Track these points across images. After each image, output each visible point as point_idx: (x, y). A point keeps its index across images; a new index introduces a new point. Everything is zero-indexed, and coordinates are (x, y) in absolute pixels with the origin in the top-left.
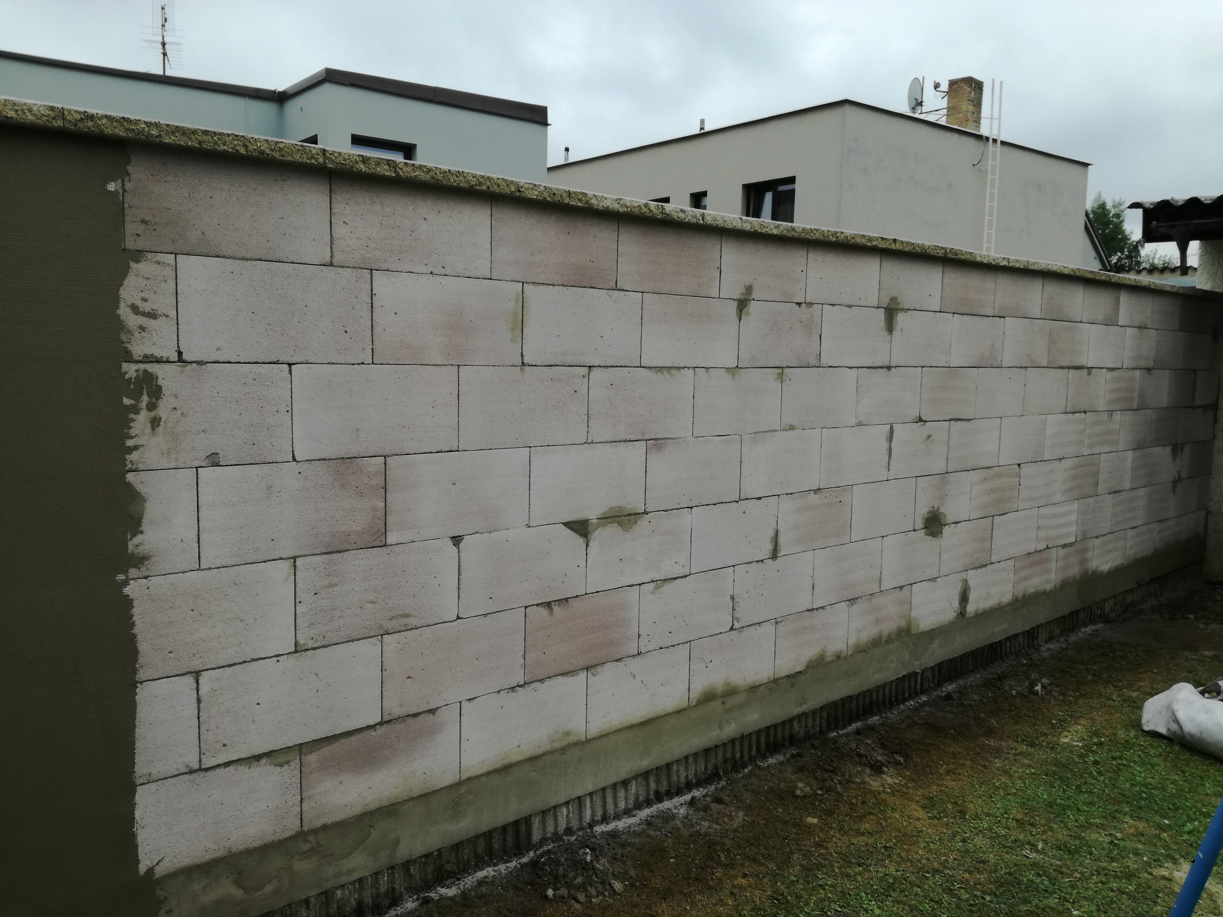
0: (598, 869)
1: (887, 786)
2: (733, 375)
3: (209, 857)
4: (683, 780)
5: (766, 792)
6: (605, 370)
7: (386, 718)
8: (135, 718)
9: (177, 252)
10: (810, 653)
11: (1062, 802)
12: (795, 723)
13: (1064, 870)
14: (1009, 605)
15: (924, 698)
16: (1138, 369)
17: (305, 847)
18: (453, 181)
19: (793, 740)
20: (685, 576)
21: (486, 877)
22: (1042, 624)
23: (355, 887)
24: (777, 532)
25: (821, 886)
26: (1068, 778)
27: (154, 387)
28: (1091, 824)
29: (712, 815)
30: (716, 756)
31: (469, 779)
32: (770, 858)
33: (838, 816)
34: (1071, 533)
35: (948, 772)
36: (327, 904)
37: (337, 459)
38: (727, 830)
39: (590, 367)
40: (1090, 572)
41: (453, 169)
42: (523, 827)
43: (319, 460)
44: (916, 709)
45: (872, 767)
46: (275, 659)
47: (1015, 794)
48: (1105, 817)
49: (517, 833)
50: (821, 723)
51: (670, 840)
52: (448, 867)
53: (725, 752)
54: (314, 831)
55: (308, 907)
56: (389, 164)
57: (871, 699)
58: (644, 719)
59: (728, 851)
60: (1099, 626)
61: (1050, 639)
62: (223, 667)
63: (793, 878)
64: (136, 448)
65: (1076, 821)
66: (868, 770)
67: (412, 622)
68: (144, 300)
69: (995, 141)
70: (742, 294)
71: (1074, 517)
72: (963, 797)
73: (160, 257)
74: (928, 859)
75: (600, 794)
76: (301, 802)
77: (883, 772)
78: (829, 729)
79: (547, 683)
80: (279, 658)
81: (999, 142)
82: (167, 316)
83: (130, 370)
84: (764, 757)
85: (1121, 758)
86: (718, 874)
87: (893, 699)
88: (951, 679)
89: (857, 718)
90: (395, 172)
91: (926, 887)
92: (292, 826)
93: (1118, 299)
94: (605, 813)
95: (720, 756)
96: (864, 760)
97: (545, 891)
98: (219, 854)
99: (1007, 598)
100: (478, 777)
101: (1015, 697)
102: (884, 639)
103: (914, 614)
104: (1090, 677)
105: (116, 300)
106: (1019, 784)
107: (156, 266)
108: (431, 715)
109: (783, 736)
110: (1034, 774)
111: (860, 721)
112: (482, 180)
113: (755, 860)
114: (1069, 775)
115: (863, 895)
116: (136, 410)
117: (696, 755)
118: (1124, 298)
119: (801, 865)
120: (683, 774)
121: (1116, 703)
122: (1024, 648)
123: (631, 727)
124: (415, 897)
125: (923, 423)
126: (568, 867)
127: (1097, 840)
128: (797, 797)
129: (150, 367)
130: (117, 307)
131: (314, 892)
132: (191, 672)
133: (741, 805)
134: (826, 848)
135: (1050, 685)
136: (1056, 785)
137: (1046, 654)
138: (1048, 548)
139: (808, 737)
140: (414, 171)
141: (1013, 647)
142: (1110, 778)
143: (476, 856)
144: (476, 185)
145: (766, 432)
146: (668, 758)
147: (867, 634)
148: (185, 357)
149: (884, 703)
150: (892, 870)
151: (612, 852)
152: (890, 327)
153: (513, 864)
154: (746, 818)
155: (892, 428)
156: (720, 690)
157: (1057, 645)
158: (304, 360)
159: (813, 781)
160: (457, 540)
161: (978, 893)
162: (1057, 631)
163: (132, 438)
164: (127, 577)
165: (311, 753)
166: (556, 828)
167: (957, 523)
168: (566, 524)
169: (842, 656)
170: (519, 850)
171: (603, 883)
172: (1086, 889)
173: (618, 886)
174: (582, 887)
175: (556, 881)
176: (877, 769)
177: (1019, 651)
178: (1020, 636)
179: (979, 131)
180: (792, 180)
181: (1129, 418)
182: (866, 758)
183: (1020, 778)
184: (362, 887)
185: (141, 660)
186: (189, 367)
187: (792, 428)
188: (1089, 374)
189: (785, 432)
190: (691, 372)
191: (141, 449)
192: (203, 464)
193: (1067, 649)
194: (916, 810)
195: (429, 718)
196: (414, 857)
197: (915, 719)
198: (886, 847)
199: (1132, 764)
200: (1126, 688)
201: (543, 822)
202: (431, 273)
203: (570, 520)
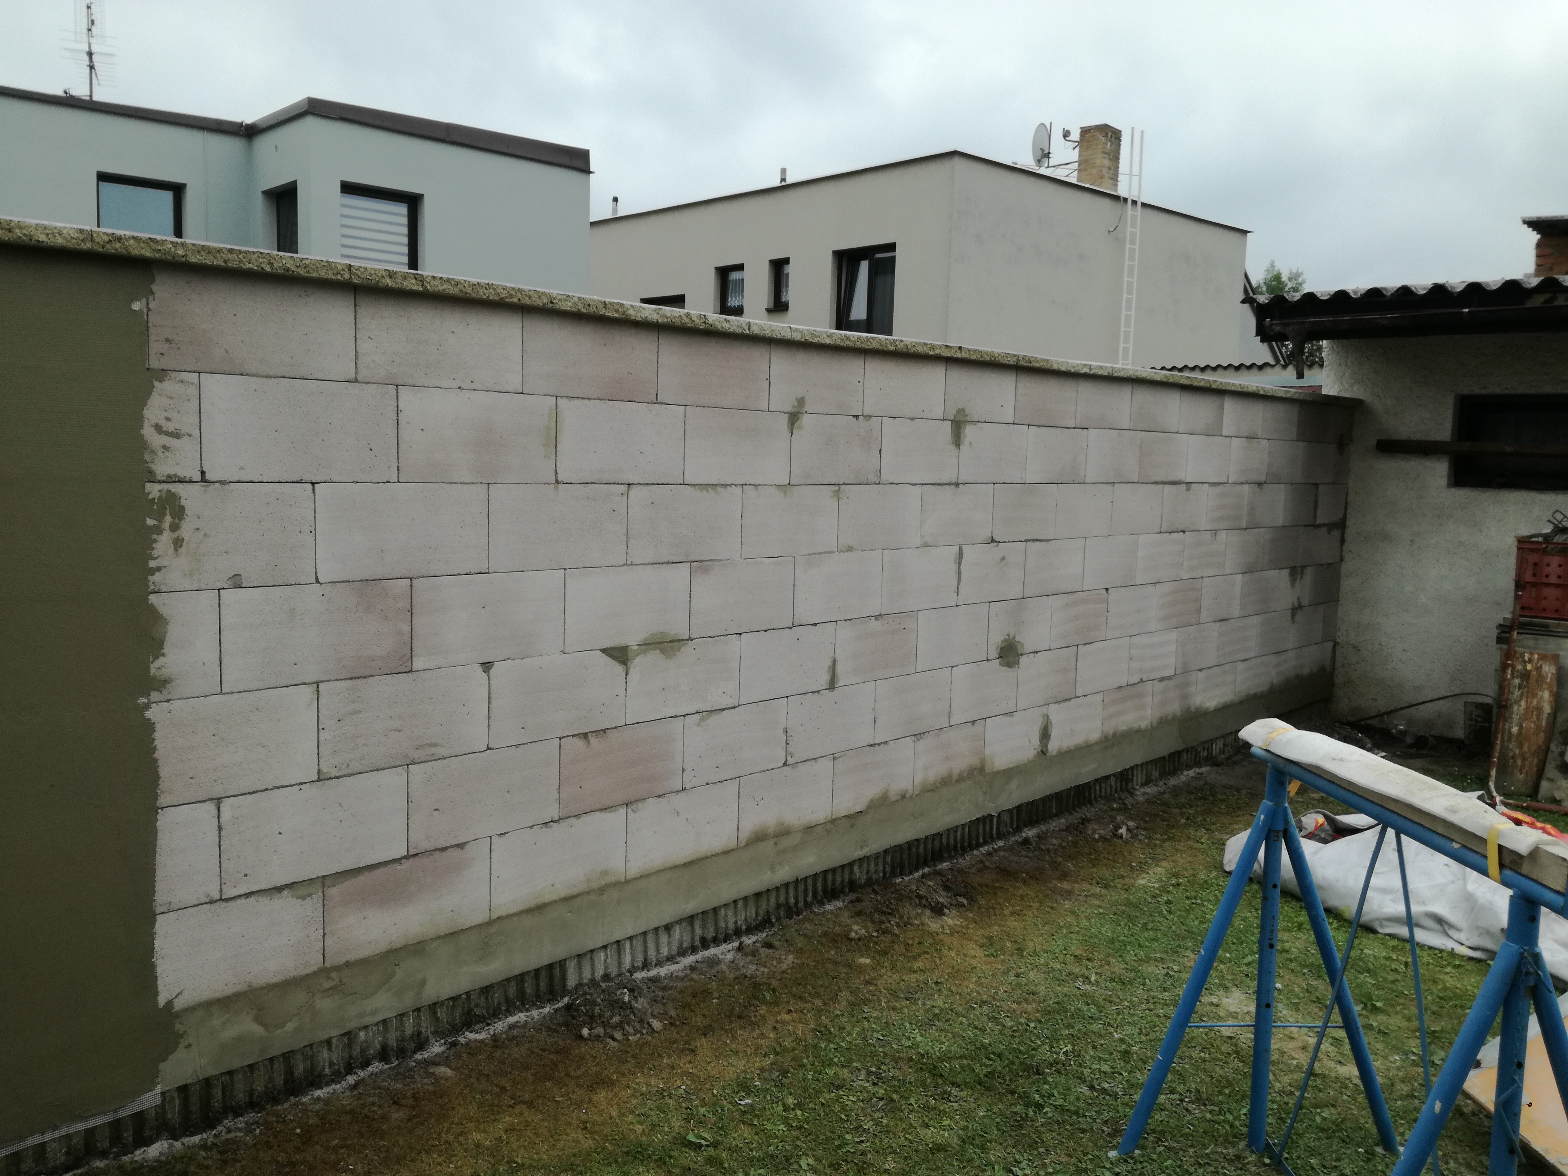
0: (637, 1008)
1: (946, 928)
2: (785, 493)
3: (229, 991)
4: (731, 925)
5: (819, 936)
6: (646, 487)
7: (412, 852)
8: (156, 845)
9: (200, 370)
10: (872, 792)
11: (1124, 939)
12: (856, 869)
13: (1115, 999)
14: (1096, 743)
15: (1001, 843)
16: (1247, 483)
17: (327, 985)
18: (482, 294)
19: (853, 886)
20: (734, 708)
21: (517, 1022)
22: (1137, 765)
23: (378, 1029)
24: (835, 660)
25: (865, 1018)
26: (1137, 917)
27: (177, 508)
28: (1150, 958)
29: (760, 959)
30: (768, 901)
31: (499, 918)
32: (817, 995)
33: (892, 956)
34: (1169, 665)
35: (1012, 914)
36: (350, 1045)
37: (362, 581)
38: (774, 972)
39: (629, 484)
40: (1193, 710)
41: (483, 281)
42: (557, 971)
43: (343, 582)
44: (989, 854)
45: (932, 909)
46: (298, 787)
47: (1078, 933)
48: (1166, 952)
49: (551, 977)
50: (884, 868)
51: (714, 983)
52: (478, 1011)
53: (777, 898)
54: (337, 968)
55: (330, 1049)
56: (416, 278)
57: (941, 843)
58: (689, 860)
59: (774, 990)
60: (1204, 770)
61: (1147, 782)
62: (245, 794)
63: (838, 1012)
64: (159, 569)
65: (1135, 955)
66: (928, 912)
67: (440, 751)
68: (168, 419)
69: (1134, 202)
70: (794, 407)
71: (1172, 648)
72: (1024, 935)
73: (184, 376)
74: (978, 992)
75: (641, 938)
76: (324, 936)
77: (944, 914)
78: (893, 874)
79: (584, 818)
80: (301, 787)
81: (1139, 204)
82: (190, 436)
83: (154, 490)
84: (821, 903)
85: (1195, 898)
86: (762, 1012)
87: (966, 844)
88: (1031, 823)
89: (926, 864)
90: (422, 285)
91: (972, 1016)
92: (314, 962)
93: (1221, 407)
94: (646, 960)
95: (773, 901)
96: (924, 901)
97: (580, 1031)
98: (238, 989)
99: (1095, 736)
100: (509, 916)
101: (1097, 841)
102: (955, 777)
103: (988, 751)
104: (1183, 821)
105: (139, 420)
106: (1085, 922)
107: (180, 384)
108: (460, 850)
109: (843, 882)
110: (1101, 914)
111: (929, 867)
112: (513, 292)
113: (801, 998)
114: (1138, 914)
115: (907, 1024)
116: (159, 531)
117: (745, 899)
118: (1229, 405)
119: (847, 1001)
120: (731, 920)
121: (1204, 846)
122: (1116, 792)
123: (675, 867)
124: (442, 1041)
125: (995, 544)
126: (605, 1007)
127: (1153, 973)
128: (851, 940)
129: (175, 488)
130: (141, 427)
131: (335, 1033)
132: (212, 799)
133: (792, 949)
134: (876, 985)
135: (1137, 828)
136: (1122, 923)
137: (1141, 799)
138: (1142, 681)
139: (869, 883)
140: (441, 284)
141: (1103, 791)
142: (1179, 916)
143: (508, 1001)
144: (507, 298)
145: (821, 553)
146: (715, 903)
147: (937, 771)
148: (208, 477)
149: (955, 848)
150: (940, 1003)
151: (653, 994)
152: (957, 441)
153: (547, 1010)
154: (796, 961)
155: (961, 549)
156: (771, 830)
157: (1155, 789)
158: (328, 479)
159: (870, 925)
160: (487, 666)
161: (1023, 1020)
162: (1155, 774)
163: (155, 559)
164: (149, 700)
165: (334, 886)
166: (593, 974)
167: (1037, 652)
168: (604, 651)
169: (908, 796)
170: (552, 995)
171: (641, 1021)
172: (1133, 1015)
173: (656, 1024)
174: (620, 1026)
175: (592, 1020)
176: (938, 911)
177: (1111, 795)
178: (1112, 778)
179: (1116, 190)
180: (892, 247)
181: (1235, 538)
182: (927, 899)
183: (1086, 917)
184: (386, 1030)
185: (163, 785)
186: (212, 487)
187: (850, 549)
188: (1188, 489)
189: (842, 554)
190: (739, 489)
191: (163, 570)
192: (226, 586)
193: (1164, 793)
194: (973, 949)
195: (456, 852)
196: (440, 999)
197: (987, 864)
198: (937, 983)
199: (1206, 903)
200: (1219, 831)
201: (579, 967)
202: (460, 388)
203: (609, 646)
